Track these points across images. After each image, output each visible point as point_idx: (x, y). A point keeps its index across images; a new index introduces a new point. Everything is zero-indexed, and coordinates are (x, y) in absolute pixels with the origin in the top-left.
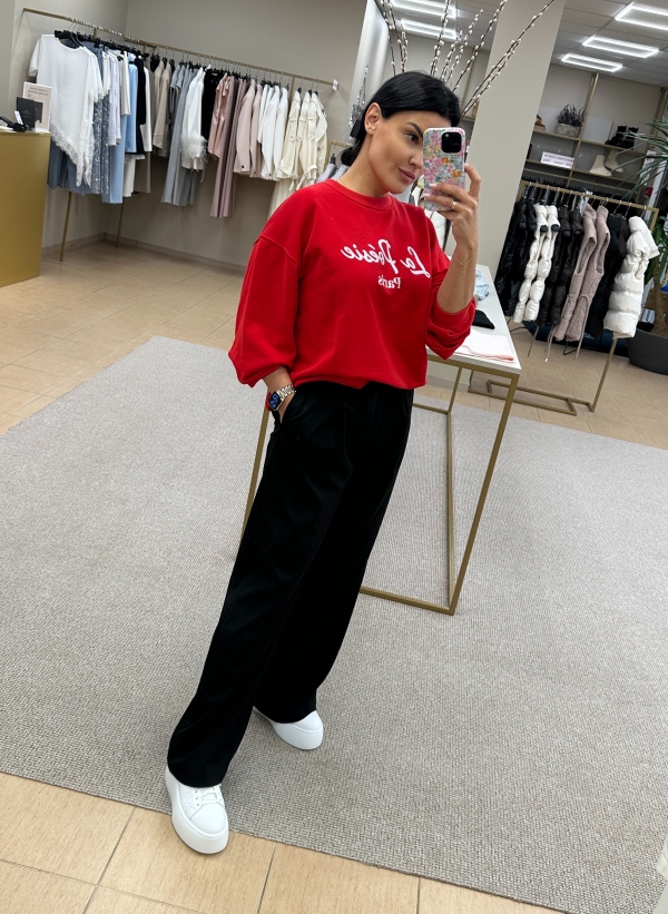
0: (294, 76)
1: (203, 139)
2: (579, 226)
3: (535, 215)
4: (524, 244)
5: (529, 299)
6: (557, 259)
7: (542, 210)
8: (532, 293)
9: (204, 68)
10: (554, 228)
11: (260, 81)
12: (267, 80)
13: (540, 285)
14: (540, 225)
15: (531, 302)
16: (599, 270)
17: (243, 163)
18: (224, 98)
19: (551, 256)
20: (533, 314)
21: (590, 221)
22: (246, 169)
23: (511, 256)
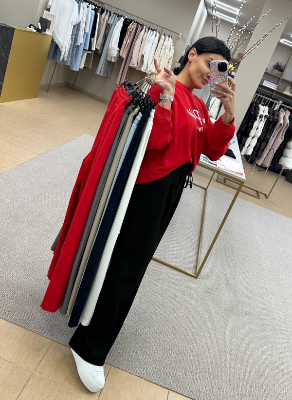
0: (163, 28)
1: (118, 49)
2: (276, 117)
3: (259, 109)
4: (251, 121)
5: (249, 146)
6: (264, 130)
7: (262, 107)
8: (251, 143)
9: (124, 17)
10: (266, 116)
11: (147, 27)
12: (151, 27)
13: (255, 140)
14: (260, 114)
15: (250, 147)
16: (281, 138)
17: (134, 63)
18: (131, 32)
19: (262, 128)
20: (250, 153)
21: (282, 116)
22: (135, 66)
23: (245, 125)
